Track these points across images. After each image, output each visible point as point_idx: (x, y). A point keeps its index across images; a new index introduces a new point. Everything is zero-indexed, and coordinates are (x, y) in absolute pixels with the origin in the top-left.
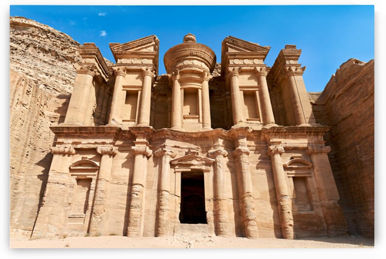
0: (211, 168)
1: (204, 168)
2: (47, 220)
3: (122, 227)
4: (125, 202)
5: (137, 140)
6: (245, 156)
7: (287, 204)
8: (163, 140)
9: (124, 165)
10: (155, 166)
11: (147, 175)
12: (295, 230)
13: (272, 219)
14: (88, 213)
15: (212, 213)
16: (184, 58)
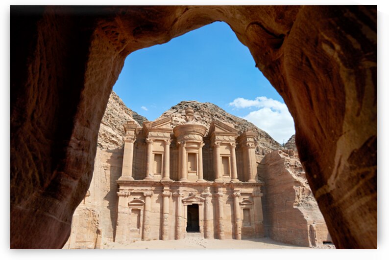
0: (203, 203)
1: (199, 203)
2: (121, 233)
3: (158, 235)
4: (159, 222)
5: (165, 188)
6: (221, 198)
7: (240, 223)
8: (178, 187)
9: (157, 201)
10: (174, 202)
11: (169, 207)
12: (242, 235)
13: (231, 230)
14: (141, 228)
15: (203, 227)
16: (189, 133)
